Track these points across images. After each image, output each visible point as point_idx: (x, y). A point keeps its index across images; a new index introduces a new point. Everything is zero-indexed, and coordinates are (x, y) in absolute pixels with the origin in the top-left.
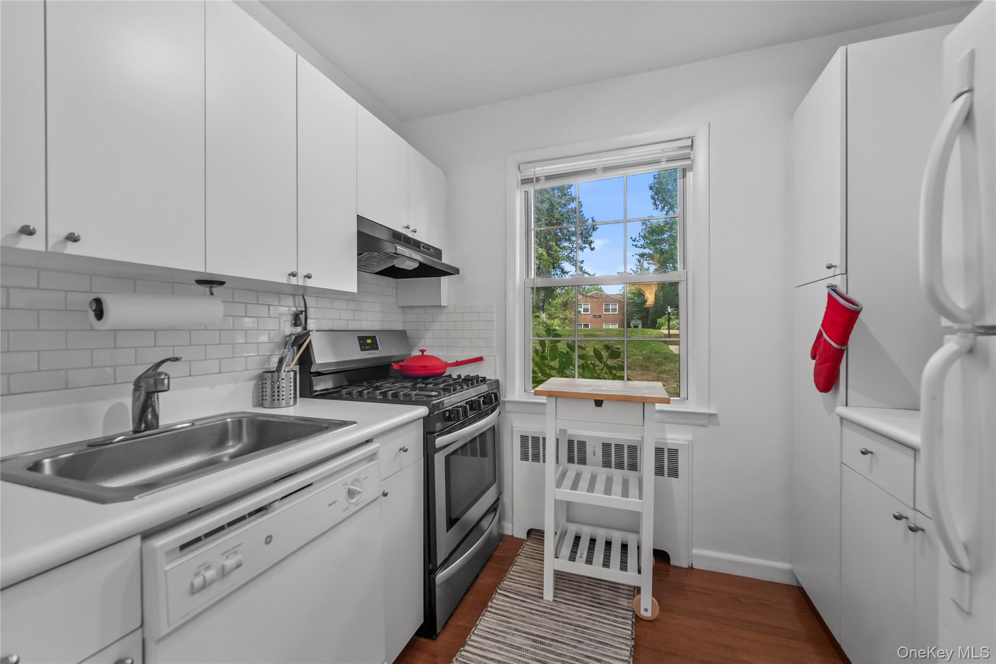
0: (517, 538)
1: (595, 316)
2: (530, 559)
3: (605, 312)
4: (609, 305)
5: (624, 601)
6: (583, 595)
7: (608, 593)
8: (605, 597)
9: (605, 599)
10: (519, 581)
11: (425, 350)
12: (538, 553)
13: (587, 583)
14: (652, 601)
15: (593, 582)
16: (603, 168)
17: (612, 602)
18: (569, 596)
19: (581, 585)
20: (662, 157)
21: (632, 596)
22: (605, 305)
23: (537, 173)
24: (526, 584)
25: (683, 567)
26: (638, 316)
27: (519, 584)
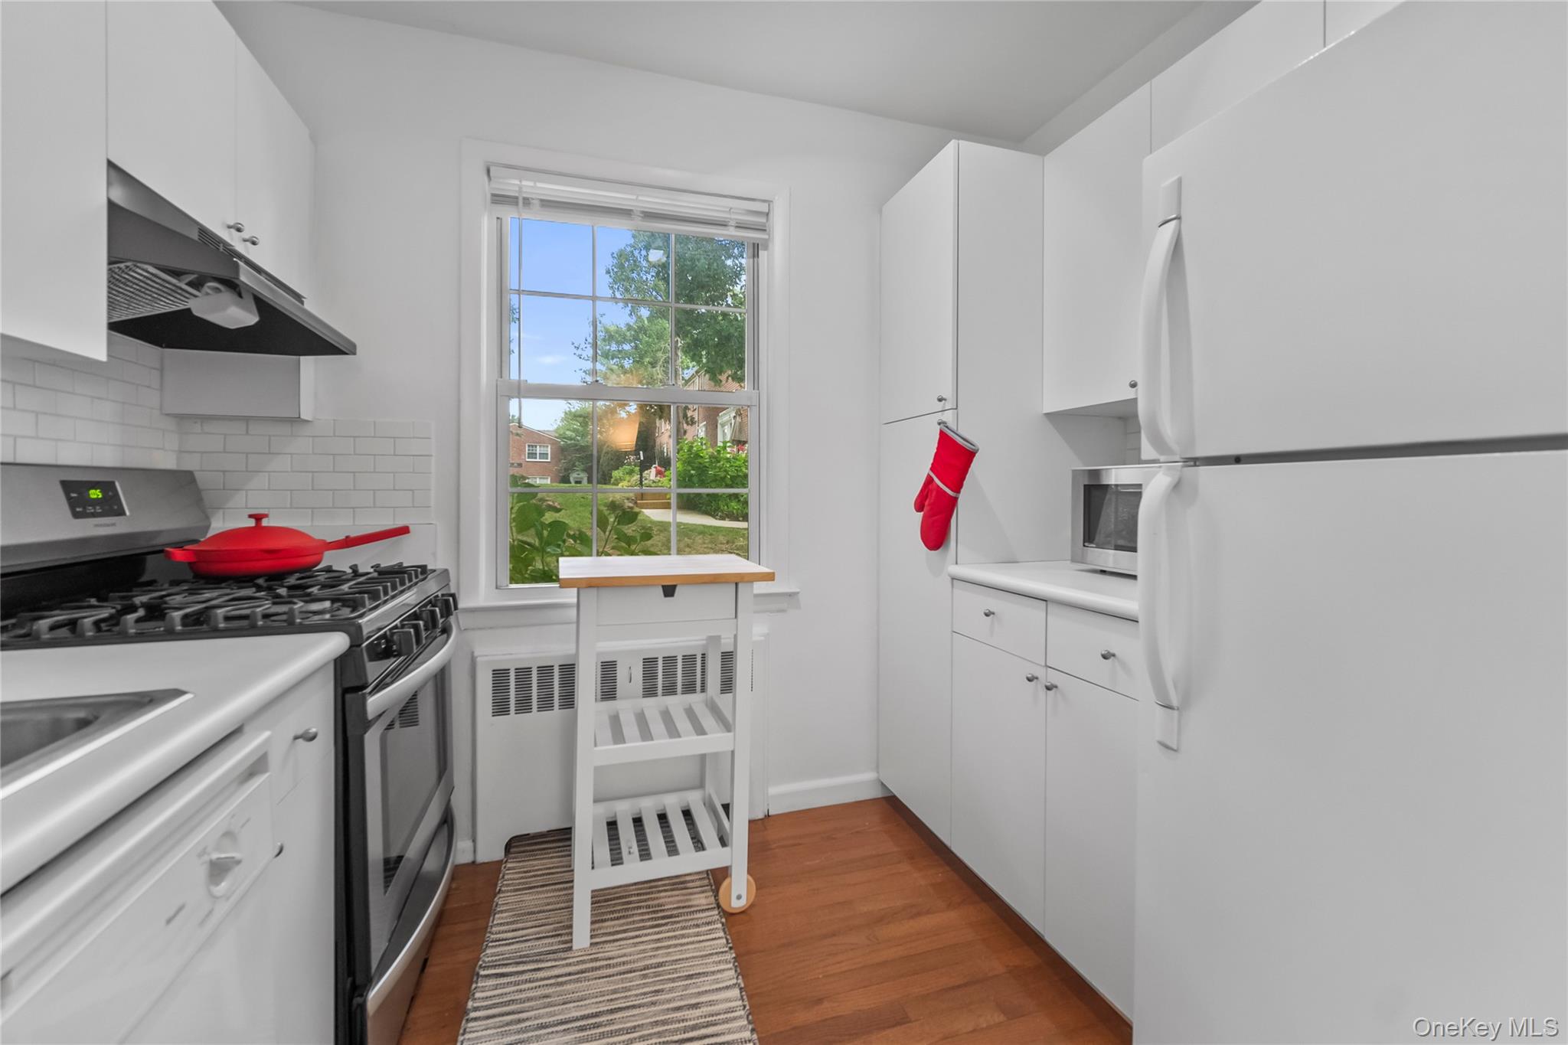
0: (484, 863)
1: (513, 464)
2: (524, 892)
3: (529, 458)
4: (536, 446)
5: (700, 898)
6: (636, 914)
7: (672, 896)
8: (671, 903)
9: (672, 906)
10: (515, 938)
11: (266, 516)
12: (535, 876)
13: (636, 892)
14: (748, 880)
15: (646, 888)
16: (643, 212)
17: (683, 907)
18: (613, 926)
19: (627, 900)
20: (730, 219)
21: (707, 886)
22: (529, 446)
23: (524, 190)
24: (531, 937)
25: (757, 818)
26: (582, 467)
27: (517, 942)
